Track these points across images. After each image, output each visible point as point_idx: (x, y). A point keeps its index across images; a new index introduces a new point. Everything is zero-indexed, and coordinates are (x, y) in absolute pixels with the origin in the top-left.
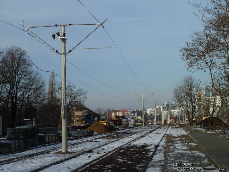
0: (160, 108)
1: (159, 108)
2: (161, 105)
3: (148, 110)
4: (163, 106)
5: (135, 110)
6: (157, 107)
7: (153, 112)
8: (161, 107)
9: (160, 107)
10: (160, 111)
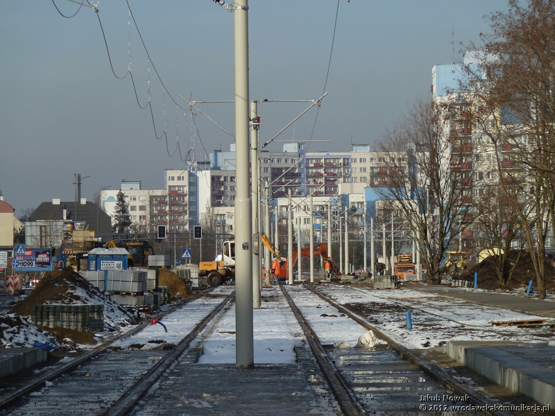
0: (193, 183)
1: (185, 182)
2: (203, 164)
3: (111, 199)
4: (217, 173)
5: (56, 202)
6: (176, 173)
7: (142, 208)
8: (204, 178)
9: (196, 178)
10: (194, 204)
